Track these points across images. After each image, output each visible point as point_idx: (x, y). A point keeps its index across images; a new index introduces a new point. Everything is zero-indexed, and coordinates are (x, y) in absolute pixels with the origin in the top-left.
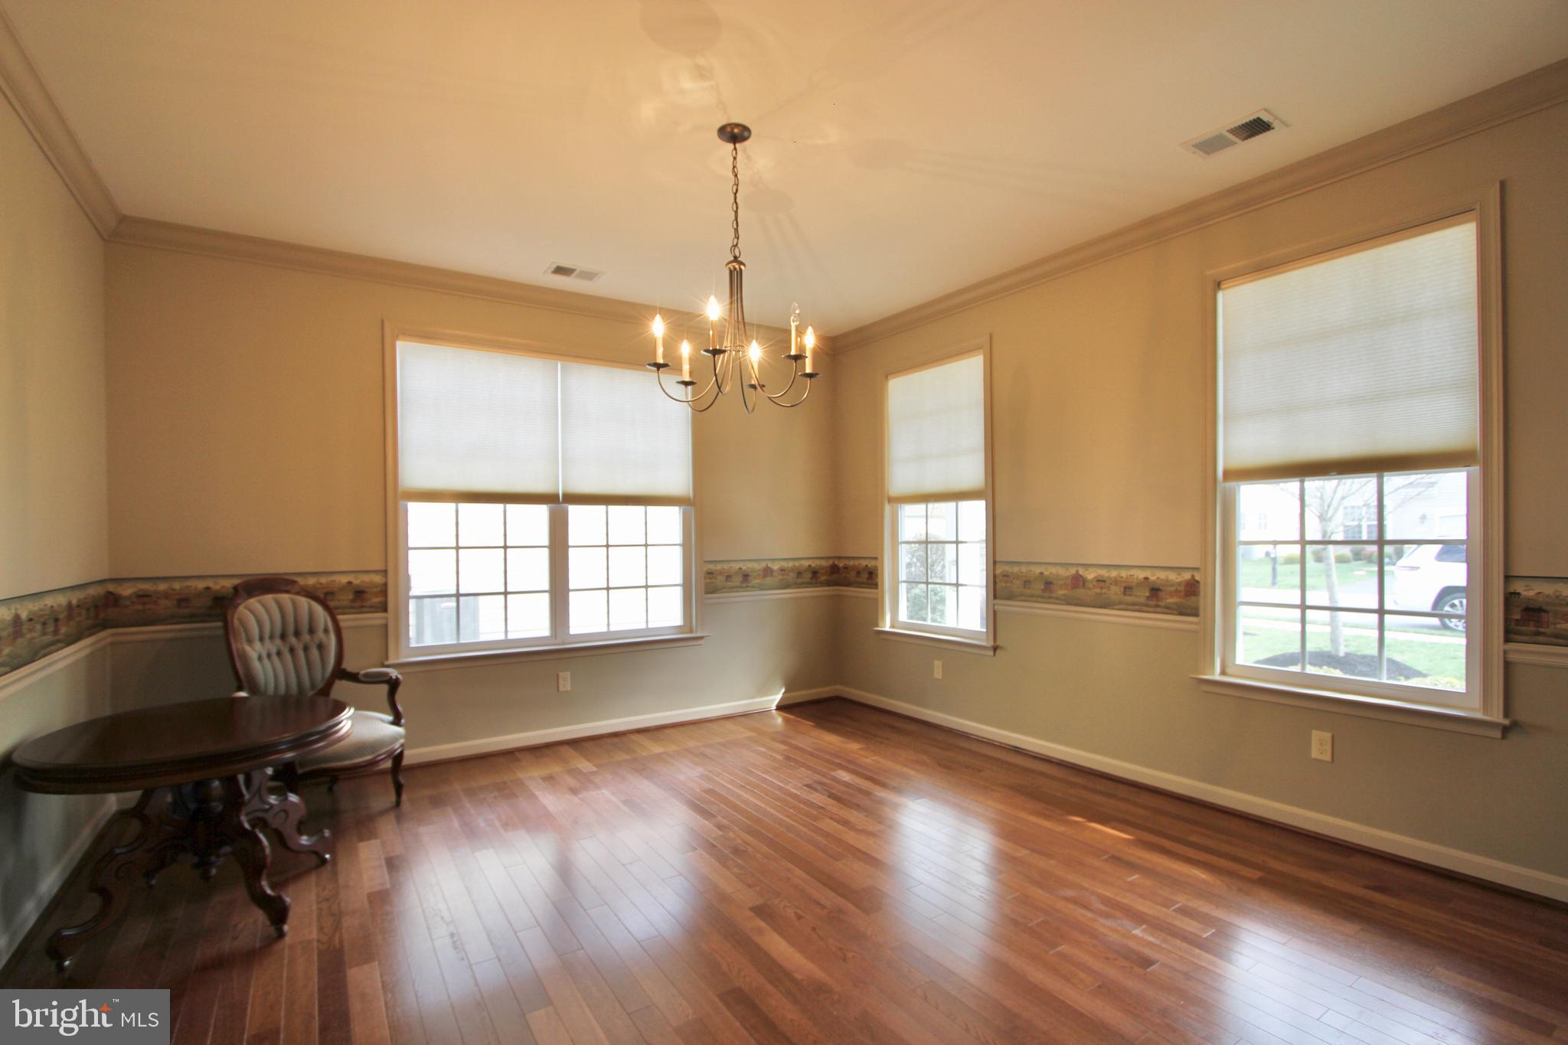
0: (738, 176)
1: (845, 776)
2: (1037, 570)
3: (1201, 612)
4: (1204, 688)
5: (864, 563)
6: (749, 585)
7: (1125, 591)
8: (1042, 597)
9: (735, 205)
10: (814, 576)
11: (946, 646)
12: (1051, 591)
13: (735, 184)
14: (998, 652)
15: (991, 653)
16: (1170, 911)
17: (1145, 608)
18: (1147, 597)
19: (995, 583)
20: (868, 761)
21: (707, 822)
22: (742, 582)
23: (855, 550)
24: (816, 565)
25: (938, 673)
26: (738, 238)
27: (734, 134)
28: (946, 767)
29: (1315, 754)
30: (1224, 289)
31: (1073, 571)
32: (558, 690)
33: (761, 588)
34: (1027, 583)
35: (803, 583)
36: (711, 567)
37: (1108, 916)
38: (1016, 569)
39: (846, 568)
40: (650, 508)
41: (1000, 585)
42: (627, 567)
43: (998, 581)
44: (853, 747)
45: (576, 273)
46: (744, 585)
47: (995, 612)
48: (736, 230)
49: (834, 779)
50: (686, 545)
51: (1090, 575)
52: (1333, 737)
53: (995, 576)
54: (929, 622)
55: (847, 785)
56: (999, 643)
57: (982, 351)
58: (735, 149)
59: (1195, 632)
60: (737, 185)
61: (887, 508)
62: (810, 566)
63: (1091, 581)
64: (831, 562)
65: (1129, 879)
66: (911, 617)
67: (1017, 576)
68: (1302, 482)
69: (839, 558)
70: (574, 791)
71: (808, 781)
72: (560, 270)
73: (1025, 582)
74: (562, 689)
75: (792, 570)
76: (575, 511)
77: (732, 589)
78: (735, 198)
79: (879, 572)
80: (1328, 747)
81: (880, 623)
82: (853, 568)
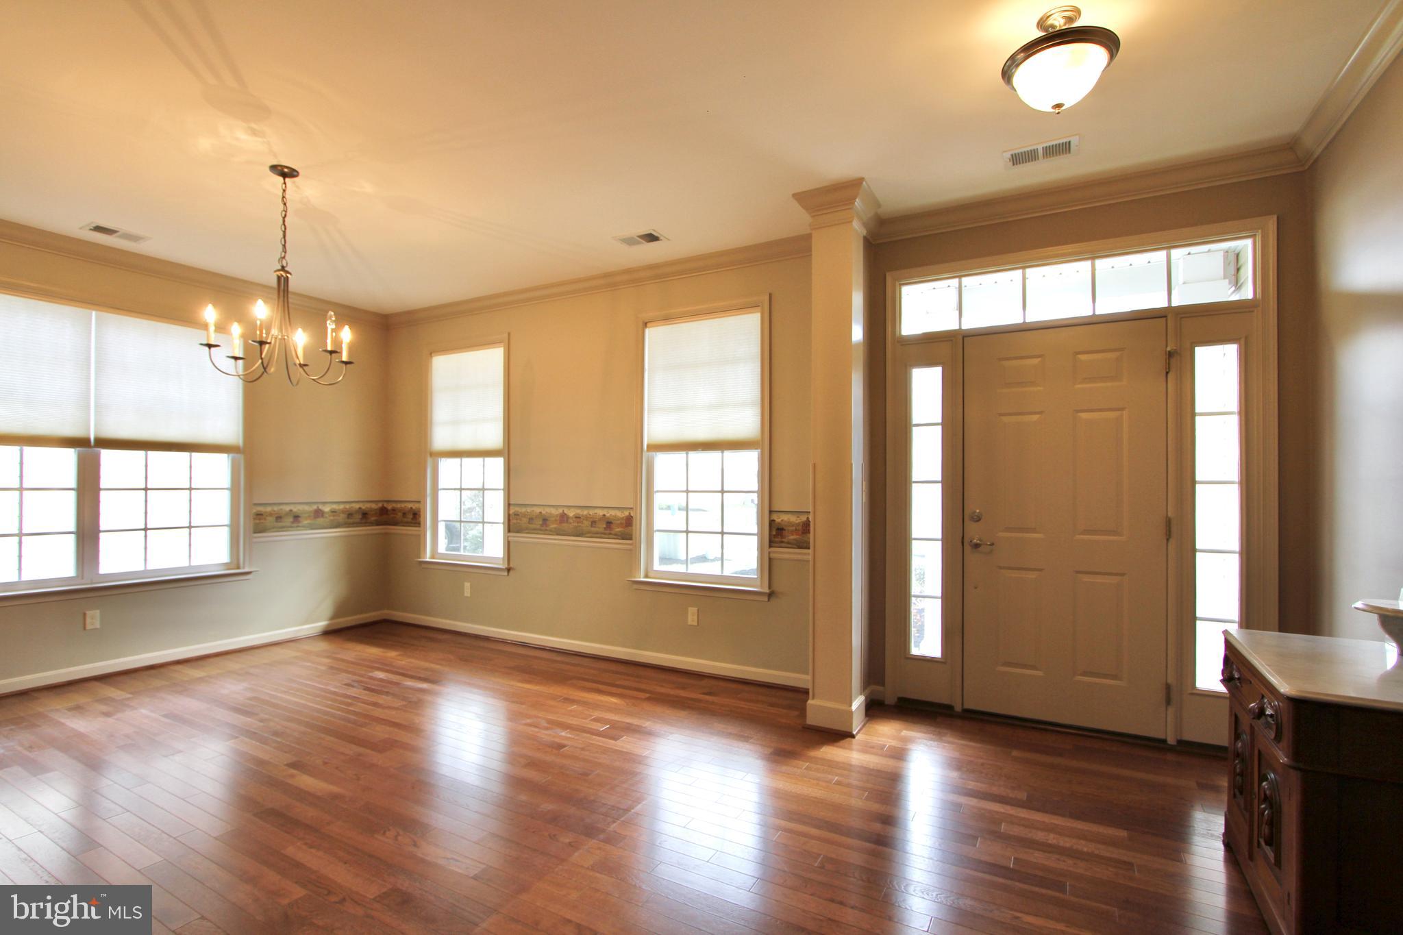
0: (287, 205)
1: (381, 675)
2: (537, 510)
3: (634, 538)
4: (635, 586)
5: (409, 506)
6: (300, 525)
7: (592, 524)
8: (541, 530)
9: (283, 226)
10: (362, 517)
11: (471, 570)
12: (547, 526)
13: (284, 210)
14: (511, 572)
15: (506, 574)
16: (587, 721)
17: (603, 536)
18: (605, 528)
19: (509, 520)
20: (403, 662)
21: (249, 719)
22: (293, 523)
23: (404, 495)
24: (367, 508)
25: (467, 593)
26: (285, 252)
27: (286, 173)
28: (466, 661)
29: (690, 622)
30: (649, 327)
31: (560, 511)
32: (85, 628)
33: (312, 527)
34: (531, 520)
35: (353, 523)
36: (261, 509)
37: (547, 729)
38: (523, 510)
39: (394, 510)
40: (194, 454)
41: (513, 521)
42: (167, 508)
43: (511, 518)
44: (392, 654)
45: (118, 234)
46: (295, 525)
47: (509, 542)
48: (284, 246)
49: (371, 678)
50: (234, 489)
51: (571, 513)
52: (698, 610)
53: (509, 515)
54: (462, 553)
55: (381, 680)
56: (511, 565)
57: (502, 344)
58: (285, 183)
59: (631, 550)
60: (286, 212)
61: (430, 461)
62: (360, 508)
63: (572, 518)
64: (380, 505)
65: (570, 709)
66: (447, 550)
67: (524, 515)
68: (687, 454)
69: (388, 502)
70: (107, 714)
71: (347, 681)
72: (98, 229)
73: (530, 519)
74: (89, 627)
75: (343, 511)
76: (106, 455)
77: (283, 528)
78: (284, 221)
79: (422, 513)
80: (696, 617)
81: (422, 555)
82: (400, 510)
